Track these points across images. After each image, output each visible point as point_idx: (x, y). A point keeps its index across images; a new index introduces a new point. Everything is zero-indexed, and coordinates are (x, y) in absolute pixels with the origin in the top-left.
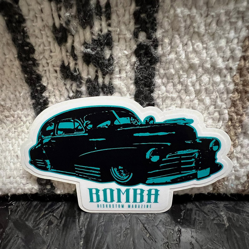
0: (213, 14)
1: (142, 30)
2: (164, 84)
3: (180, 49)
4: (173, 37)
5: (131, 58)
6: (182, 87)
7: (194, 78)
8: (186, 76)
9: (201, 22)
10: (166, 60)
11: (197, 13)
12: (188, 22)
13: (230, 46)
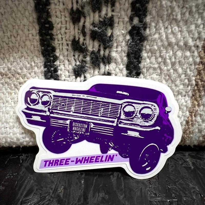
0: (187, 6)
1: (136, 16)
2: (148, 57)
3: (162, 31)
4: (158, 22)
5: (126, 37)
6: (162, 59)
7: (171, 53)
8: (165, 51)
9: (178, 12)
10: (152, 39)
11: (176, 5)
12: (170, 11)
13: (198, 30)
